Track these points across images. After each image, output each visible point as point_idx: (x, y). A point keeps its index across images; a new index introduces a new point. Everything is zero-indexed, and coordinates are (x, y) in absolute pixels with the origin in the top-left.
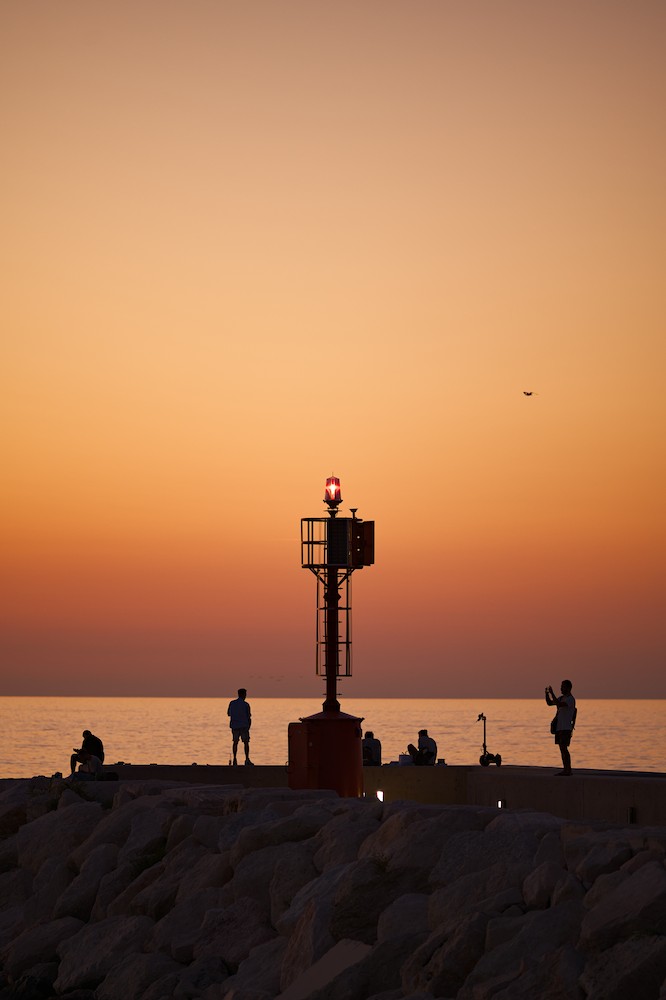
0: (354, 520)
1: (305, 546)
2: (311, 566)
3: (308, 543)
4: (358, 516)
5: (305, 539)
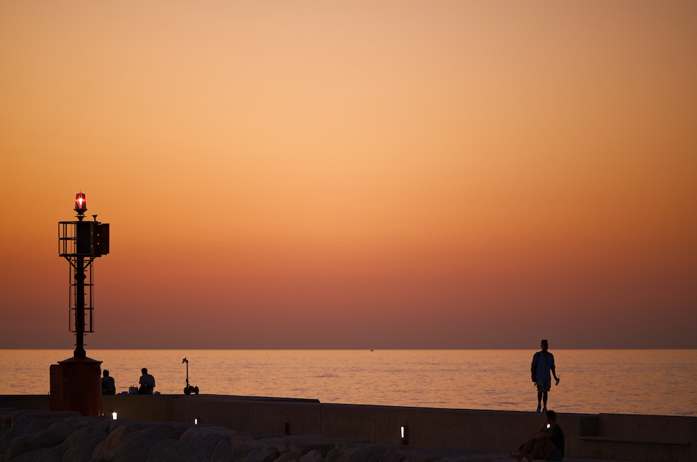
0: (96, 223)
1: (61, 241)
2: (65, 255)
3: (63, 239)
4: (98, 220)
5: (61, 236)
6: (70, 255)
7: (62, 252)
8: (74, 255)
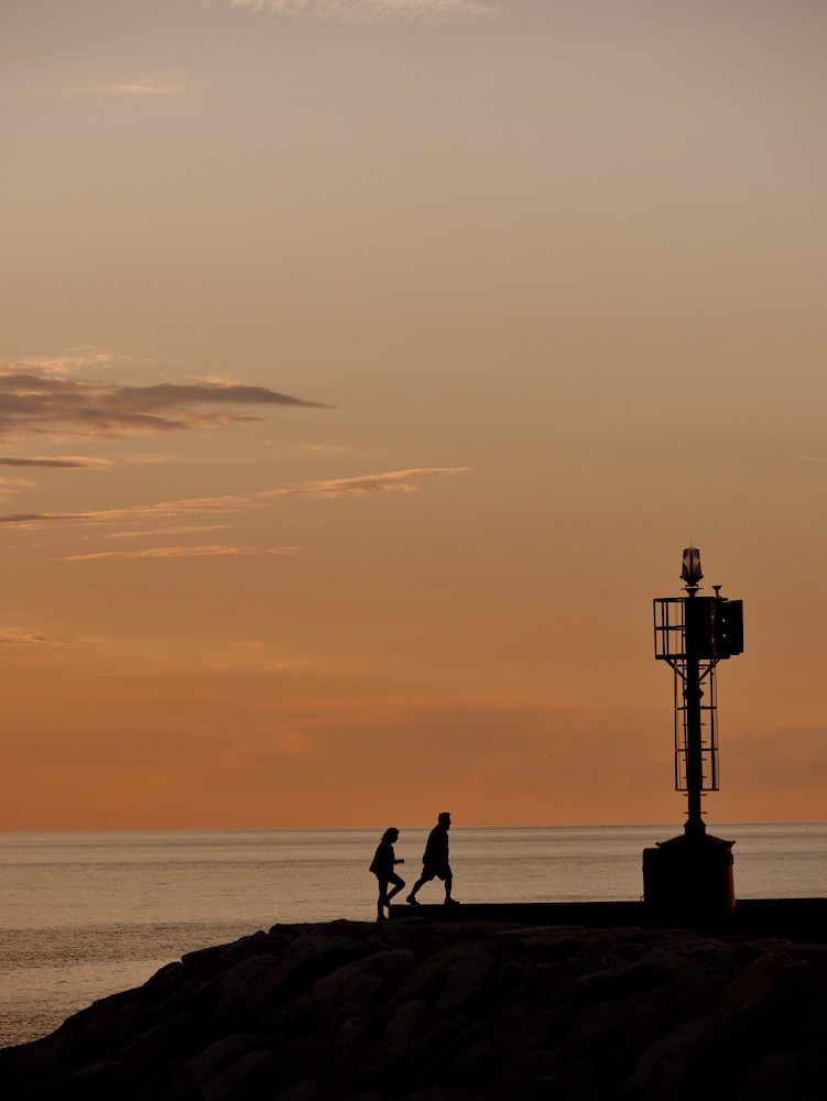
0: (719, 601)
1: (659, 633)
2: (666, 657)
3: (662, 628)
5: (659, 624)
6: (676, 657)
7: (660, 652)
8: (681, 657)
